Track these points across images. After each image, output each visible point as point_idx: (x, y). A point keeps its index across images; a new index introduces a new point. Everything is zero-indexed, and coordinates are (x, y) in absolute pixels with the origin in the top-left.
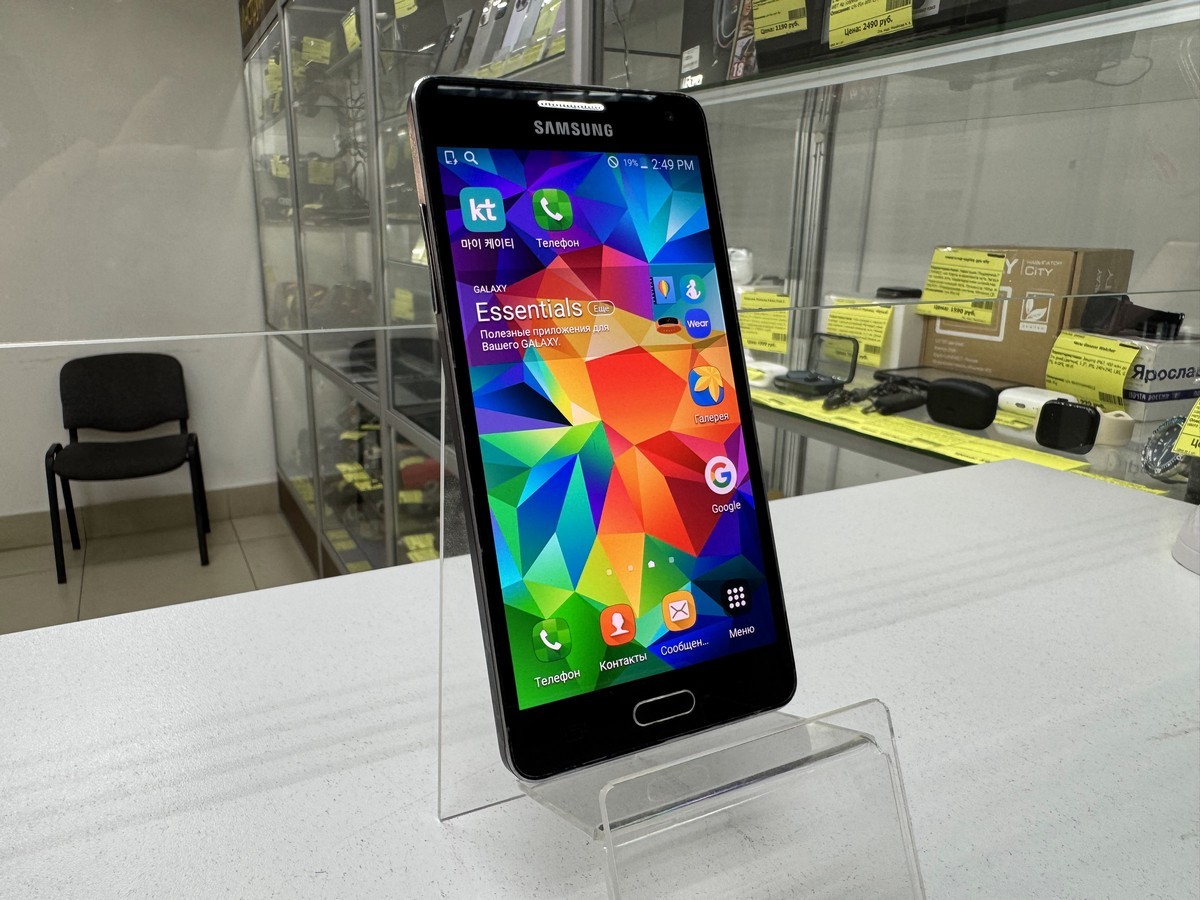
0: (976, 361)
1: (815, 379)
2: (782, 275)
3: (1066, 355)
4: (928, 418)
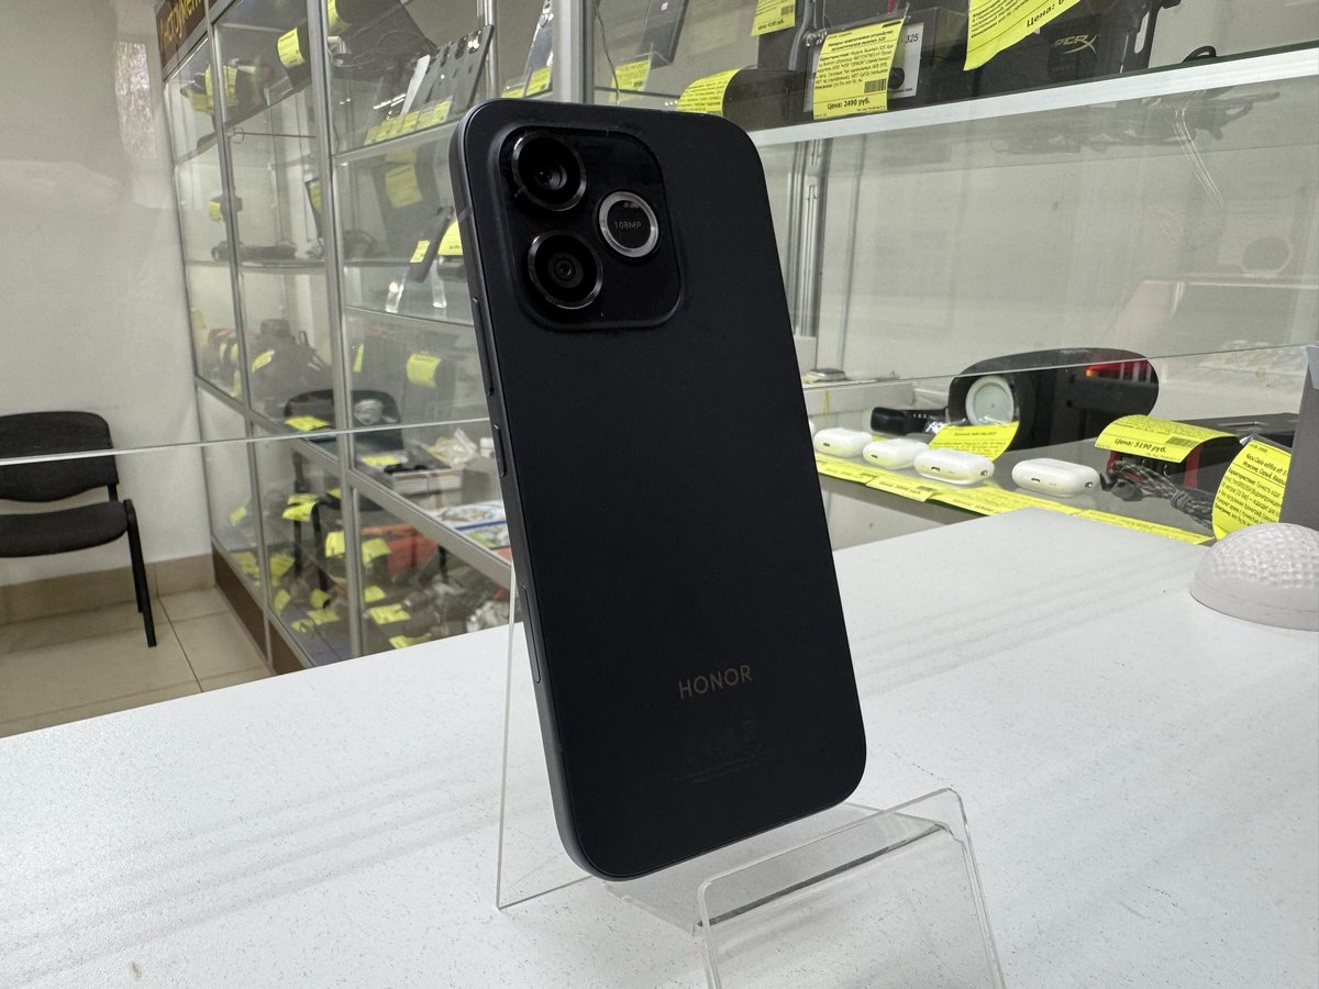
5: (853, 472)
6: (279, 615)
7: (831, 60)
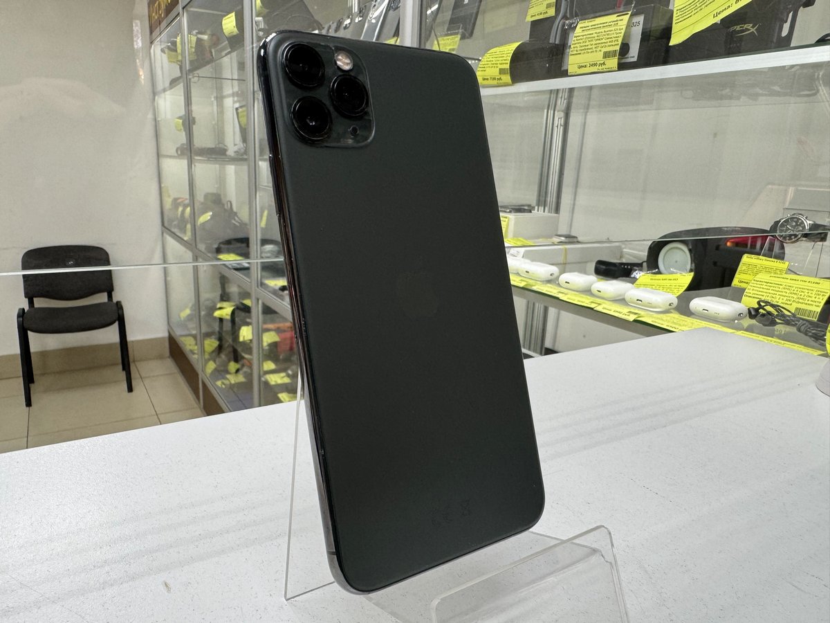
5: (585, 301)
6: (208, 376)
7: (582, 37)
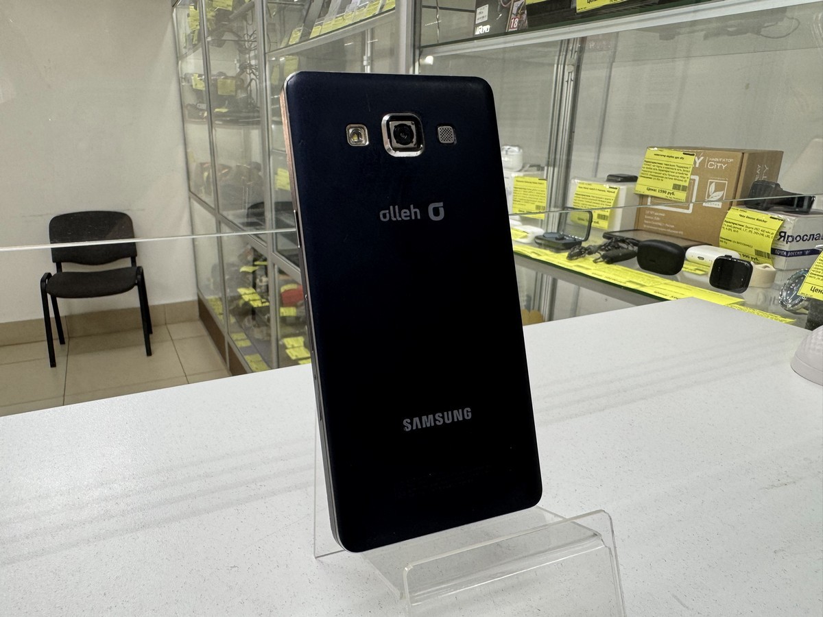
0: (673, 226)
1: (563, 239)
2: (543, 164)
3: (734, 224)
4: (638, 266)
